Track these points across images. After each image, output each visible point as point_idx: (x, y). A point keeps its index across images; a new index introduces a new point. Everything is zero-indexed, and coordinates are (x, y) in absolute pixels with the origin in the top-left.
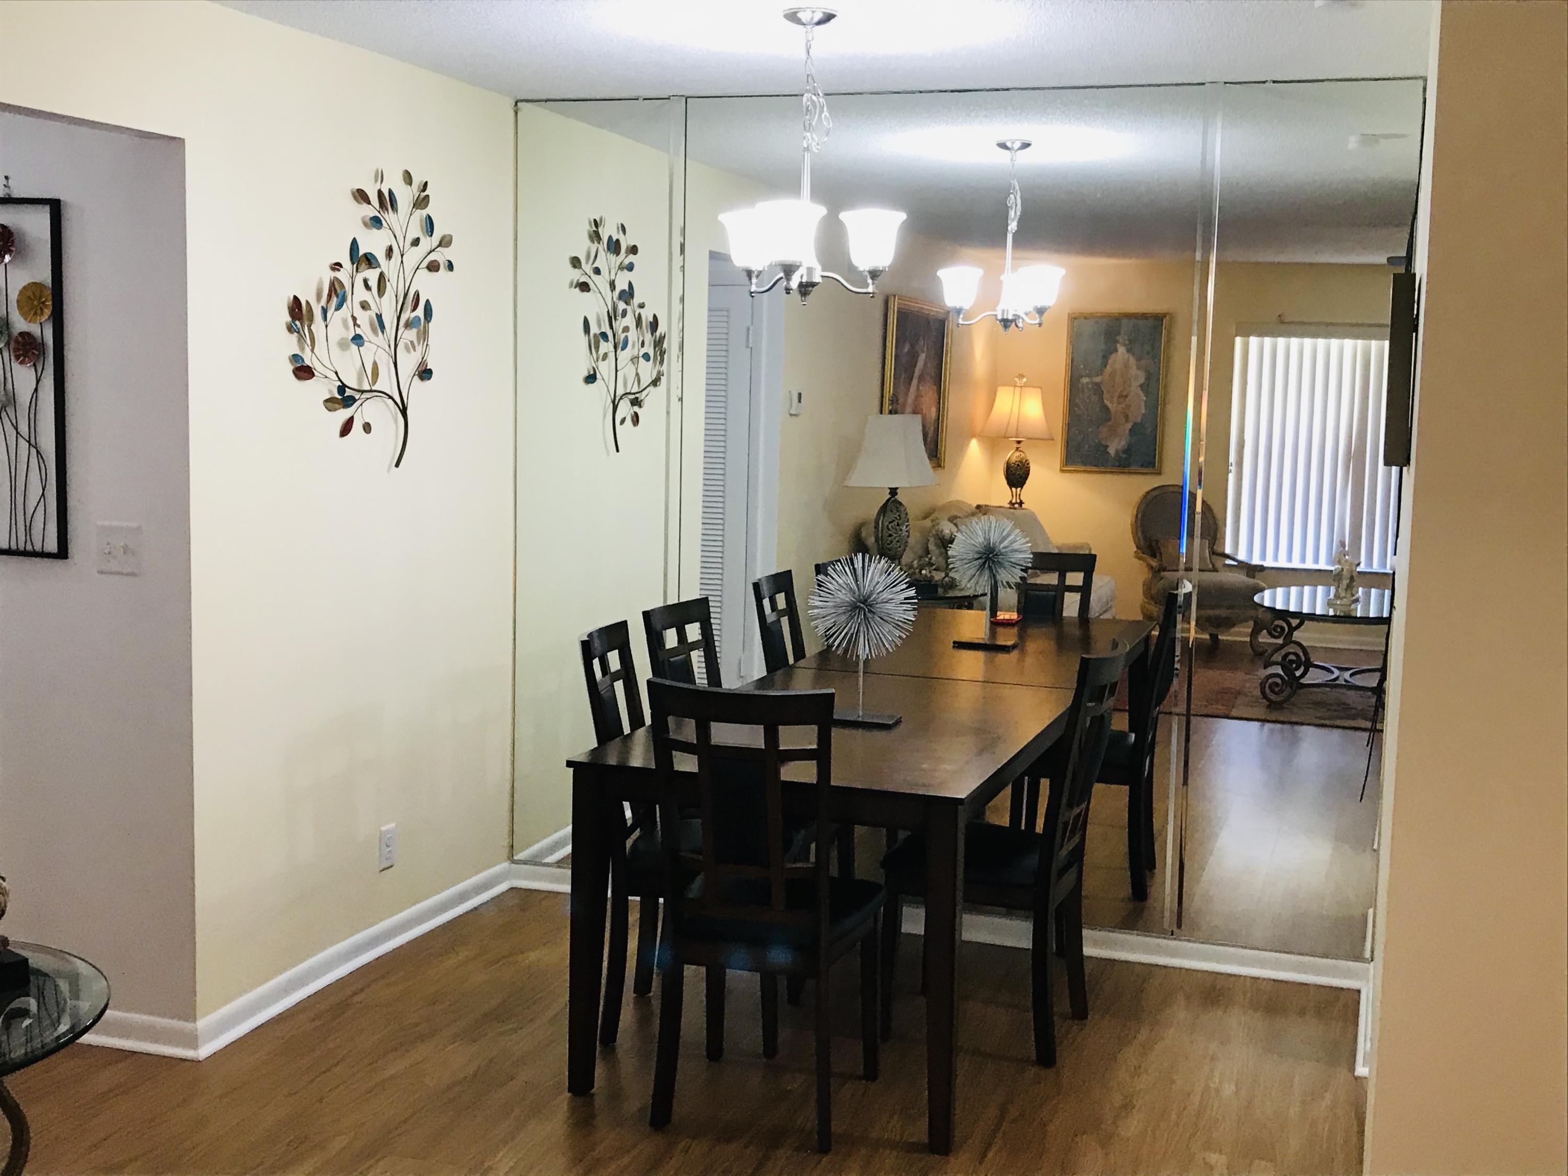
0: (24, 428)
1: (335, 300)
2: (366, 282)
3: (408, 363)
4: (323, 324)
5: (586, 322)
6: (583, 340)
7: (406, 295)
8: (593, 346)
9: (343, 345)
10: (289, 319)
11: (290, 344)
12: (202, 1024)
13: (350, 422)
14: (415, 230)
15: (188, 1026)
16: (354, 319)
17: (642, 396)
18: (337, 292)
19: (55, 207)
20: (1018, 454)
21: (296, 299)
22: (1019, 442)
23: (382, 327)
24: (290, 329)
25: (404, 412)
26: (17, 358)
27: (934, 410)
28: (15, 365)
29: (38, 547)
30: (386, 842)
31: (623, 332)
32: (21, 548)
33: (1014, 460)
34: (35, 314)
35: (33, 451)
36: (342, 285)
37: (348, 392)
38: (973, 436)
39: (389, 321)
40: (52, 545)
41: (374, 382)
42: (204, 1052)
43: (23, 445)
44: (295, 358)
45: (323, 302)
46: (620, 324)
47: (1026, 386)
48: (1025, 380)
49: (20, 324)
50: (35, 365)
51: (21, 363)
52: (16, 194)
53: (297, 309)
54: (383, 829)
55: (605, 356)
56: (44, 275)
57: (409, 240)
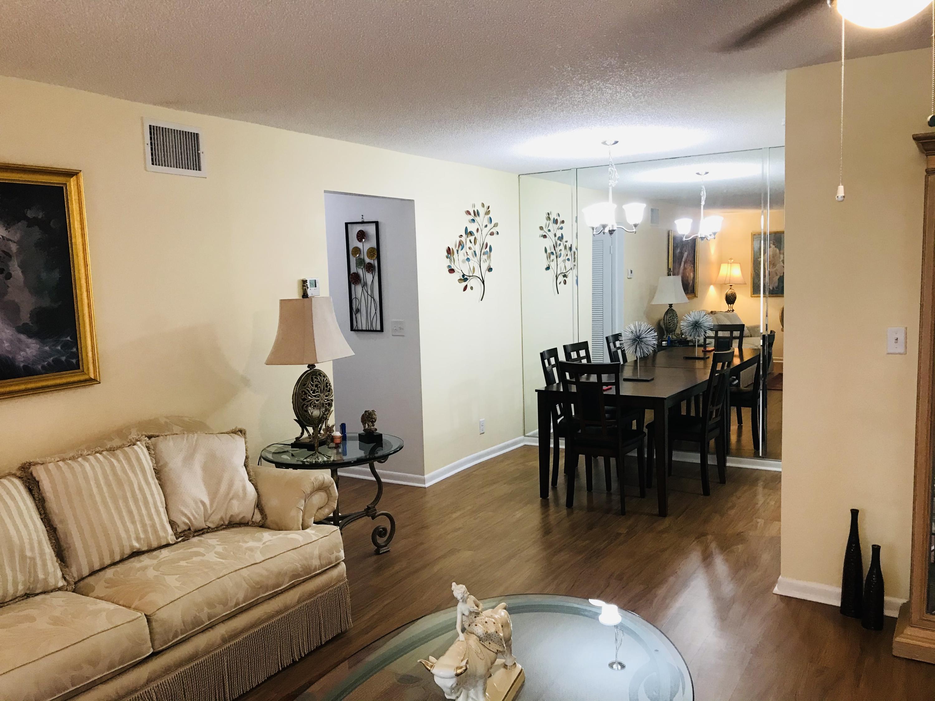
0: (369, 293)
1: (461, 247)
2: (470, 241)
3: (484, 266)
4: (457, 255)
5: (546, 249)
6: (545, 255)
7: (483, 244)
8: (549, 257)
9: (463, 262)
10: (447, 254)
11: (447, 262)
12: (426, 476)
13: (466, 286)
14: (486, 222)
15: (423, 477)
16: (467, 253)
17: (567, 274)
18: (461, 245)
19: (377, 223)
20: (731, 290)
21: (449, 248)
22: (731, 286)
23: (476, 255)
24: (447, 257)
25: (483, 283)
26: (367, 271)
27: (692, 274)
28: (366, 273)
29: (375, 329)
30: (482, 425)
31: (560, 251)
32: (370, 329)
33: (729, 293)
34: (372, 257)
35: (372, 299)
36: (463, 243)
37: (465, 277)
38: (711, 284)
39: (478, 253)
40: (379, 328)
41: (474, 273)
42: (427, 485)
43: (370, 298)
44: (449, 266)
45: (457, 248)
46: (558, 249)
47: (733, 263)
48: (733, 260)
49: (367, 260)
50: (372, 273)
51: (368, 272)
52: (365, 221)
53: (449, 251)
54: (481, 420)
55: (553, 260)
56: (375, 245)
57: (484, 226)
